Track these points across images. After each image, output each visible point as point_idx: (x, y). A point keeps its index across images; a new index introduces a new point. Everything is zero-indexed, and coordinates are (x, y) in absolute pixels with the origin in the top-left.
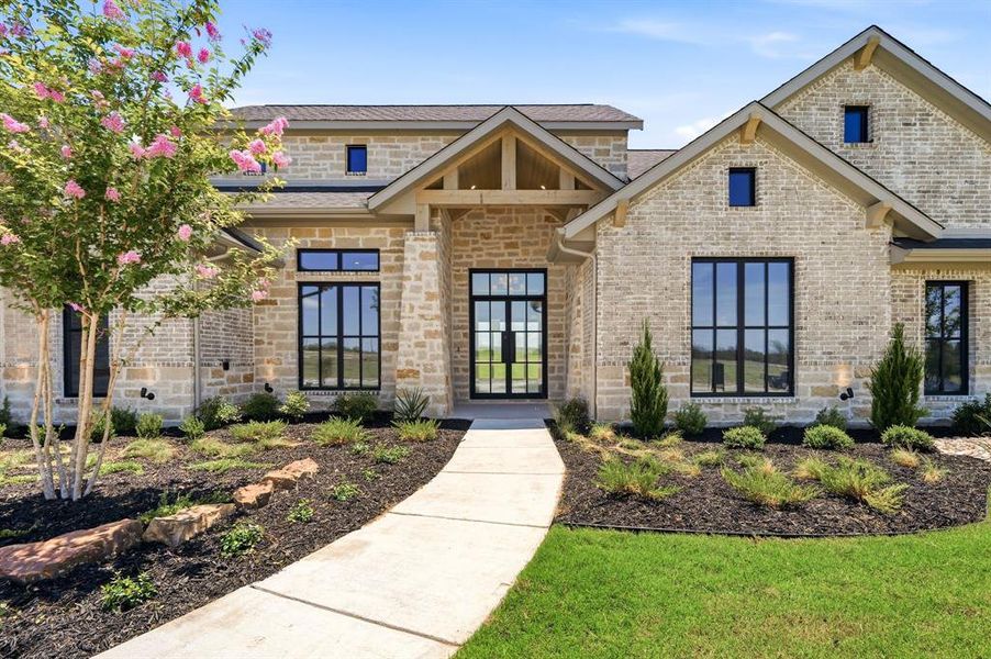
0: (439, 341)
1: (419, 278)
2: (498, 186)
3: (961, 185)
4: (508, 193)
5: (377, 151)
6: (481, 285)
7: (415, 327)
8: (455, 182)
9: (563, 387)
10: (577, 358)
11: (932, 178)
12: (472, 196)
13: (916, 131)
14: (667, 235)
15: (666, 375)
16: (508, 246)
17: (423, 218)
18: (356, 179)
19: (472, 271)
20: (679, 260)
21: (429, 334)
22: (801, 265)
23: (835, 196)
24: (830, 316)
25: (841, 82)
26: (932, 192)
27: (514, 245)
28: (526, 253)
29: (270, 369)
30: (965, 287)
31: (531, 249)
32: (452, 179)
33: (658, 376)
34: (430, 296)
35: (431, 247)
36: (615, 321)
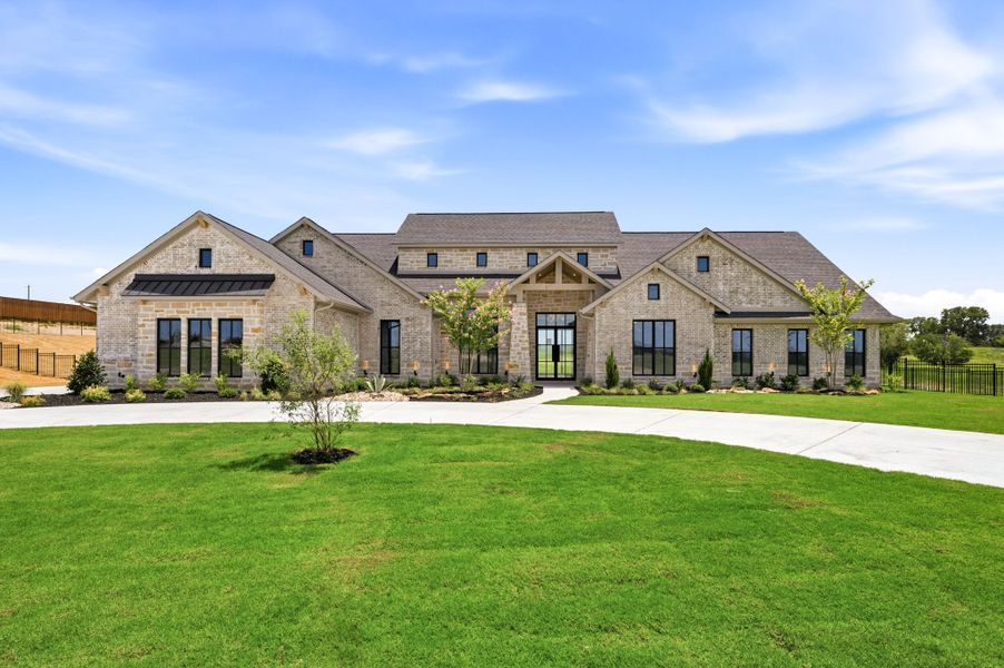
0: (528, 352)
1: (519, 323)
2: (553, 282)
3: (747, 289)
4: (559, 285)
5: (492, 256)
6: (542, 320)
7: (517, 345)
8: (534, 279)
9: (583, 374)
10: (588, 360)
11: (735, 286)
12: (542, 287)
13: (728, 267)
14: (623, 311)
15: (619, 367)
16: (557, 301)
17: (520, 296)
18: (482, 270)
19: (537, 313)
20: (627, 321)
21: (523, 349)
22: (677, 322)
23: (691, 296)
24: (689, 344)
25: (697, 247)
26: (735, 292)
27: (560, 300)
28: (565, 304)
29: (447, 364)
30: (751, 330)
31: (568, 302)
32: (533, 280)
33: (615, 367)
34: (524, 332)
35: (524, 310)
36: (603, 345)
